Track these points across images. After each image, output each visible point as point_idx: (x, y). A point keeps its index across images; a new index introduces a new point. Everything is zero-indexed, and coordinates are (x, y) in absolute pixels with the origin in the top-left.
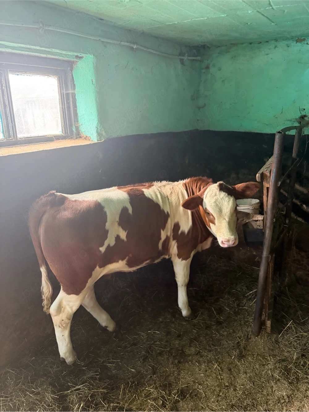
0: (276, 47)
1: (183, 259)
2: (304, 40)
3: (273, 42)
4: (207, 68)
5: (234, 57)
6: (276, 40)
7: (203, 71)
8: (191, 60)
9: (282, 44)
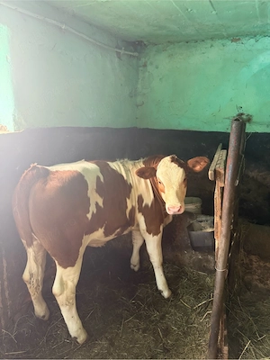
0: (212, 46)
1: (154, 234)
2: (239, 39)
3: (209, 41)
4: (145, 66)
5: (171, 56)
6: (212, 39)
7: (141, 69)
8: (128, 55)
9: (218, 43)
